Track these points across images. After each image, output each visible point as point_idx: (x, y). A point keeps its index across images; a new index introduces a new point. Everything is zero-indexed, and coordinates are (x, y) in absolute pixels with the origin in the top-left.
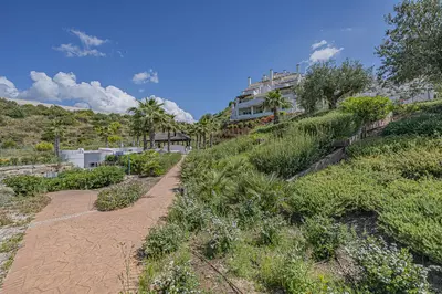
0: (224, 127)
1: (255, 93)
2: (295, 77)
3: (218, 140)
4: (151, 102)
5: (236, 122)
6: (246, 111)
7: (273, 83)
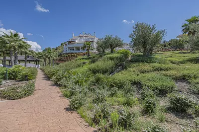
0: (60, 55)
1: (76, 41)
2: (93, 37)
3: (57, 62)
4: (16, 35)
5: (66, 54)
6: (72, 49)
7: (84, 38)
